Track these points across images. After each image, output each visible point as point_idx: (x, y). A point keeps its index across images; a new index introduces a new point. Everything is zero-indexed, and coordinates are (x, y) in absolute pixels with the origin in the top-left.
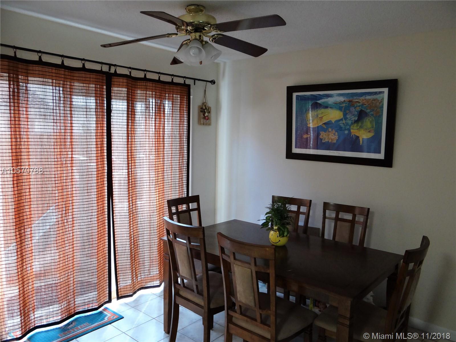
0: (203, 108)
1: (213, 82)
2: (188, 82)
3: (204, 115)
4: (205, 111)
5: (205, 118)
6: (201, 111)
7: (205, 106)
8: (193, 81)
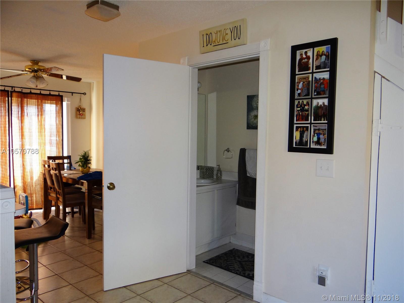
0: (79, 109)
1: (85, 94)
2: (61, 94)
3: (80, 112)
4: (81, 110)
5: (80, 114)
6: (77, 111)
7: (80, 107)
8: (71, 94)
